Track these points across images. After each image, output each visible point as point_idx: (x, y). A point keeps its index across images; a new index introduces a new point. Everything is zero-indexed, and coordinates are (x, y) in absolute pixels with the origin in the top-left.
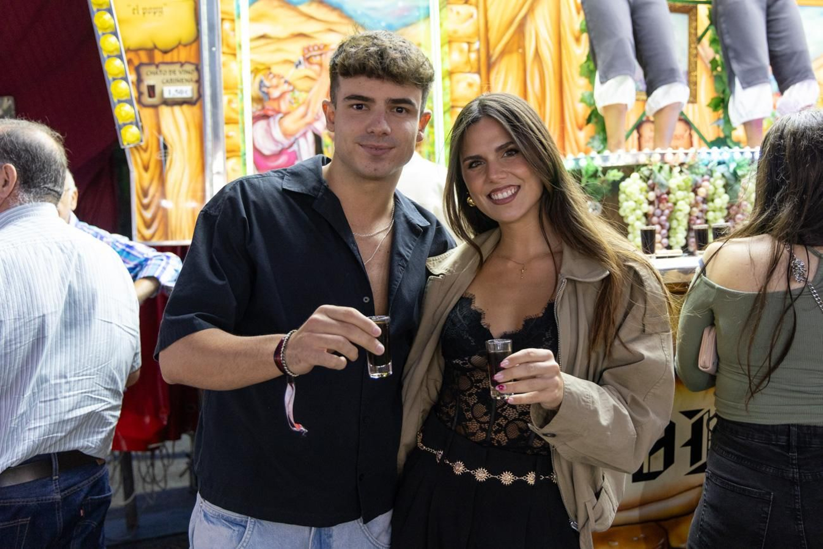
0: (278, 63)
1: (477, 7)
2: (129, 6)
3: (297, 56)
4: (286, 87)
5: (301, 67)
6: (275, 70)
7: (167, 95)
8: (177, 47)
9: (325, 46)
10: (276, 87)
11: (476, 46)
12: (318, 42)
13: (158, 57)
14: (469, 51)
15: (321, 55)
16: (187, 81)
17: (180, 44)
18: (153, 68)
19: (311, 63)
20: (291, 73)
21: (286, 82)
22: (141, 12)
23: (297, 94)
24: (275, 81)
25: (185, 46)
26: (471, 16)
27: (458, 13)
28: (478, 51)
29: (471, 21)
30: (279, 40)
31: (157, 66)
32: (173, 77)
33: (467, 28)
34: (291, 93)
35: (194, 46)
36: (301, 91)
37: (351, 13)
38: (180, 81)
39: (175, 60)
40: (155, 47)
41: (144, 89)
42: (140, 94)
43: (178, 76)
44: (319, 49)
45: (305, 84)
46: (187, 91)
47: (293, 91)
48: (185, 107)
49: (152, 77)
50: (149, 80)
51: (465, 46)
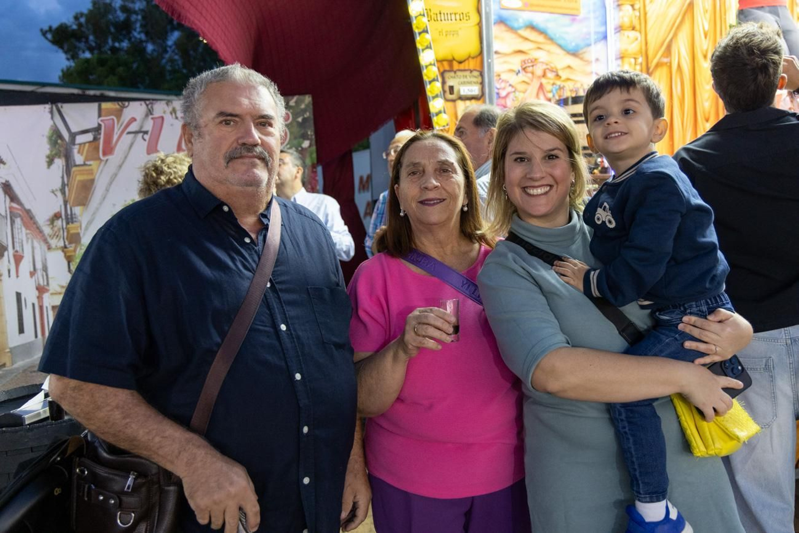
0: (504, 72)
1: (640, 32)
2: (437, 30)
3: (517, 67)
4: (509, 89)
5: (520, 75)
6: (503, 76)
7: (462, 93)
8: (468, 59)
9: (536, 60)
10: (504, 89)
11: (640, 60)
12: (531, 57)
13: (456, 66)
14: (635, 64)
15: (533, 66)
16: (475, 83)
17: (469, 57)
18: (452, 74)
19: (526, 72)
20: (514, 79)
21: (510, 85)
22: (444, 34)
23: (517, 94)
24: (503, 85)
25: (473, 58)
26: (637, 39)
27: (628, 37)
28: (641, 64)
29: (637, 42)
30: (506, 55)
31: (455, 72)
32: (465, 80)
33: (634, 47)
34: (513, 94)
35: (479, 58)
36: (520, 92)
37: (553, 36)
38: (470, 83)
39: (467, 68)
40: (454, 59)
41: (447, 89)
42: (444, 92)
43: (469, 79)
44: (532, 61)
46: (475, 90)
47: (514, 92)
48: (473, 101)
49: (451, 79)
50: (450, 82)
51: (633, 60)
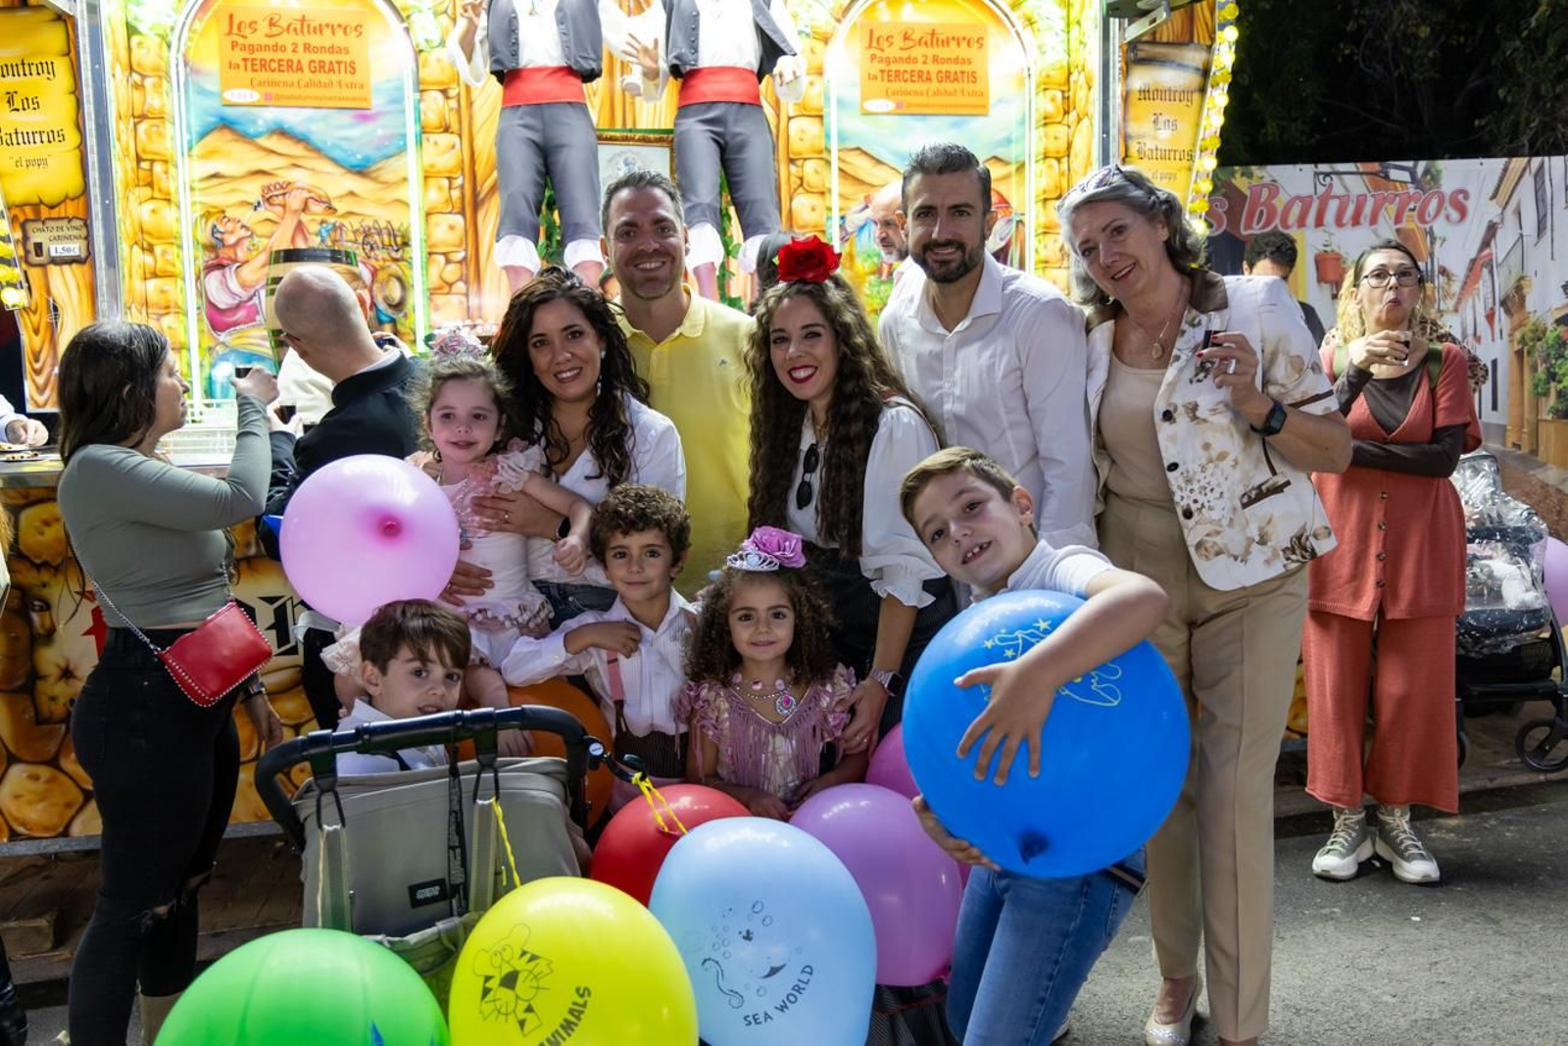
0: (233, 206)
1: (460, 136)
2: (11, 158)
3: (255, 196)
4: (243, 233)
5: (261, 210)
6: (229, 213)
7: (53, 254)
8: (64, 201)
9: (289, 183)
10: (232, 232)
11: (458, 182)
12: (281, 181)
13: (45, 212)
14: (450, 188)
15: (284, 194)
16: (75, 237)
17: (67, 197)
18: (39, 225)
19: (271, 204)
21: (243, 226)
22: (24, 164)
23: (256, 240)
24: (230, 226)
25: (72, 200)
26: (453, 147)
27: (436, 143)
28: (462, 187)
29: (453, 152)
30: (233, 178)
31: (43, 223)
32: (60, 233)
33: (447, 161)
34: (249, 239)
35: (82, 199)
36: (261, 237)
37: (319, 144)
38: (69, 238)
39: (63, 215)
40: (41, 202)
41: (31, 248)
42: (27, 252)
43: (66, 232)
44: (282, 187)
45: (267, 228)
46: (76, 248)
47: (251, 236)
48: (74, 266)
49: (38, 234)
50: (36, 237)
51: (445, 182)
